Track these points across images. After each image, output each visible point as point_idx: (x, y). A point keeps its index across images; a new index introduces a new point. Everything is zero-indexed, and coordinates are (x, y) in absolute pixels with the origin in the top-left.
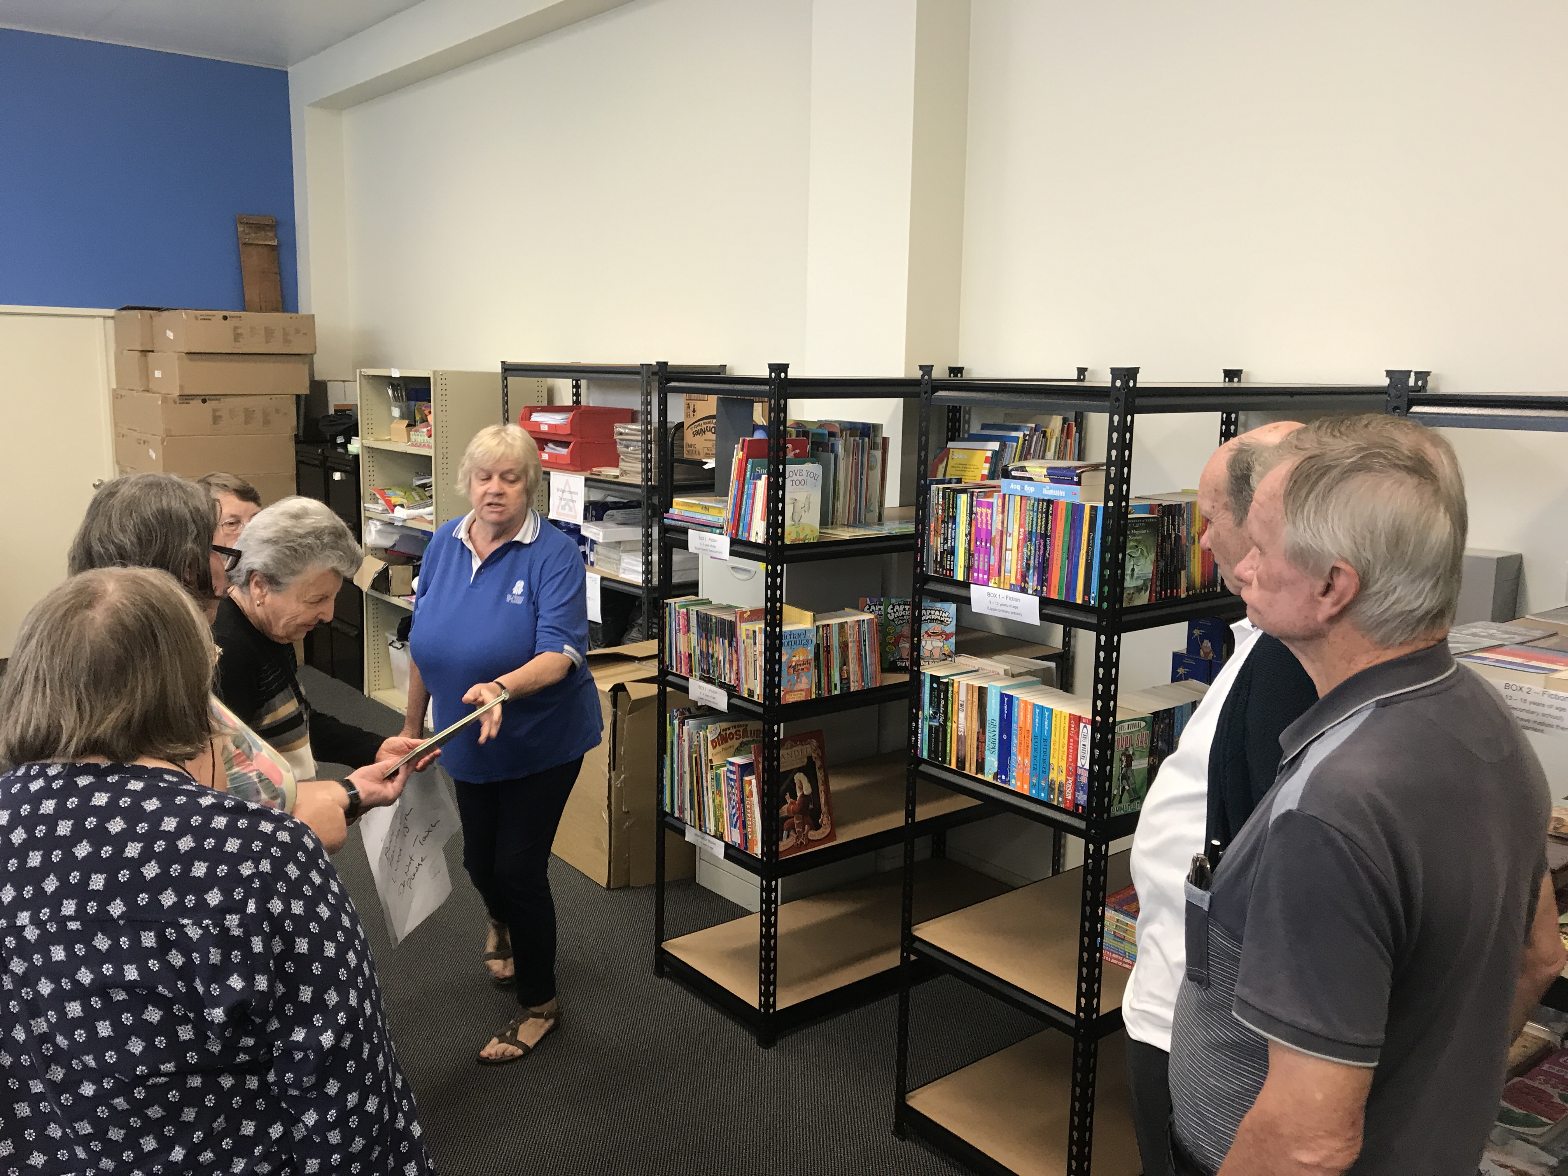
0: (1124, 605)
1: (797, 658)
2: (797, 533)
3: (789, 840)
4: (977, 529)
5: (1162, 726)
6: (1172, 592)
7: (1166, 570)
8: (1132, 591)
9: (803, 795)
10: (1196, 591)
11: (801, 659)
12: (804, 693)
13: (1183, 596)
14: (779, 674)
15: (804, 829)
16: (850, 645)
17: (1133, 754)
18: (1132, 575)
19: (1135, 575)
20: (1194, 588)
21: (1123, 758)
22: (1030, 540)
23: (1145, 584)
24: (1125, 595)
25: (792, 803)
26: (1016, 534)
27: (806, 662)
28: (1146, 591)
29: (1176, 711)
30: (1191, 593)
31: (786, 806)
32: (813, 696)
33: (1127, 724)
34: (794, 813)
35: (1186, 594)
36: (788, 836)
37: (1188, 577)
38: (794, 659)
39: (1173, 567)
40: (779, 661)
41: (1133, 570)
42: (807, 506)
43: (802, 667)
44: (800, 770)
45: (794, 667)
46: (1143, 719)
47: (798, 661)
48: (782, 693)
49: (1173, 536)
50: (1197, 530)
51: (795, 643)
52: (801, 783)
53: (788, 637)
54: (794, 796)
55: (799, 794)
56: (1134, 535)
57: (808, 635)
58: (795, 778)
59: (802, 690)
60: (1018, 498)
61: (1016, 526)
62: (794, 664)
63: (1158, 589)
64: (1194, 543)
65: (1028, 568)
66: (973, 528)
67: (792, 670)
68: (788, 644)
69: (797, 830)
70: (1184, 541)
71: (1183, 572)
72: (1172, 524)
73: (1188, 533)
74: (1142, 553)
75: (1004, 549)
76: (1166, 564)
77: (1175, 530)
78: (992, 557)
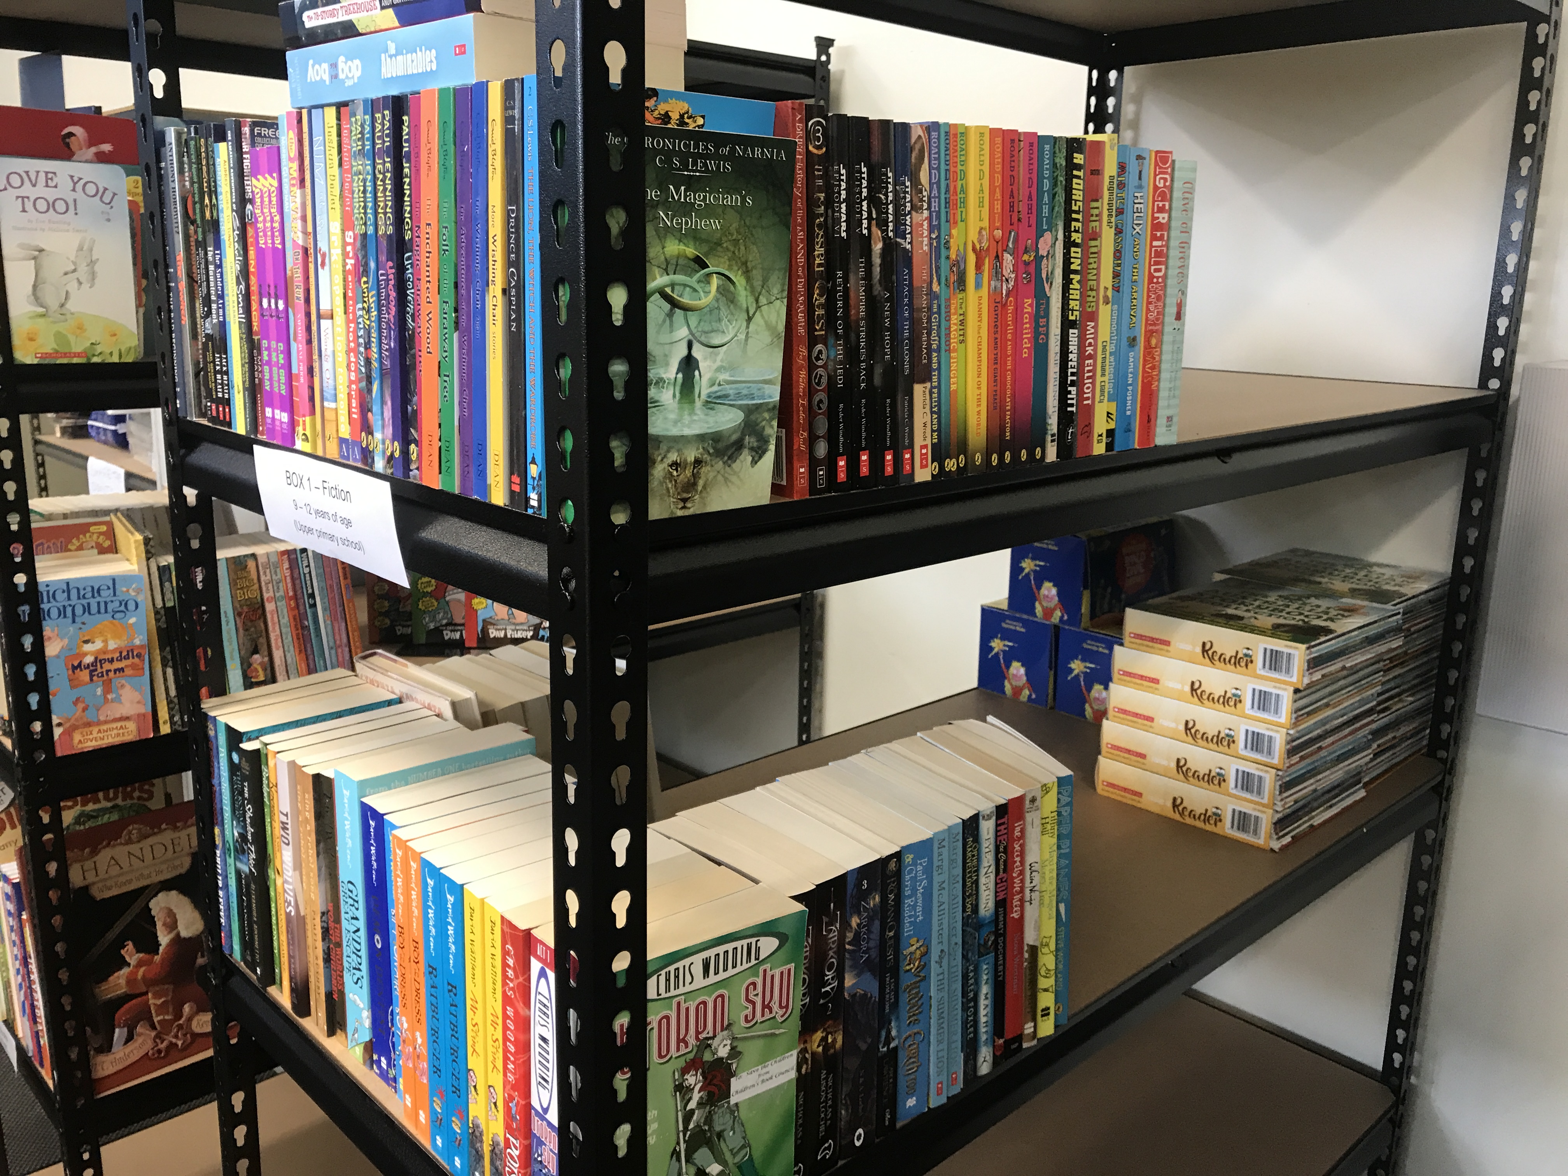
0: (657, 511)
1: (98, 645)
2: (59, 336)
3: (131, 1046)
4: (260, 252)
5: (855, 921)
6: (877, 462)
7: (851, 377)
8: (691, 455)
9: (178, 940)
10: (969, 459)
11: (112, 645)
12: (131, 726)
13: (923, 475)
14: (42, 684)
15: (178, 1015)
16: (269, 607)
17: (735, 1053)
18: (687, 387)
19: (703, 386)
20: (963, 447)
21: (692, 1079)
22: (366, 272)
23: (750, 426)
24: (659, 471)
25: (140, 964)
26: (336, 254)
27: (127, 653)
28: (759, 453)
29: (908, 858)
30: (951, 465)
31: (125, 971)
32: (165, 729)
33: (697, 960)
34: (150, 983)
35: (934, 468)
36: (130, 1038)
37: (937, 410)
38: (88, 647)
39: (878, 370)
40: (38, 655)
41: (689, 364)
42: (83, 269)
43: (117, 665)
44: (166, 886)
45: (92, 668)
46: (766, 929)
47: (104, 651)
48: (57, 732)
49: (878, 246)
50: (973, 236)
51: (87, 609)
52: (171, 914)
53: (61, 597)
54: (149, 944)
55: (164, 939)
56: (686, 209)
57: (121, 589)
58: (152, 905)
59: (127, 718)
60: (331, 113)
61: (336, 226)
62: (89, 659)
63: (822, 449)
64: (961, 283)
65: (369, 380)
66: (252, 253)
67: (85, 675)
68: (62, 613)
69: (156, 1019)
70: (920, 272)
71: (919, 391)
72: (873, 200)
73: (939, 247)
74: (727, 294)
75: (314, 317)
76: (852, 354)
77: (882, 224)
78: (294, 346)
